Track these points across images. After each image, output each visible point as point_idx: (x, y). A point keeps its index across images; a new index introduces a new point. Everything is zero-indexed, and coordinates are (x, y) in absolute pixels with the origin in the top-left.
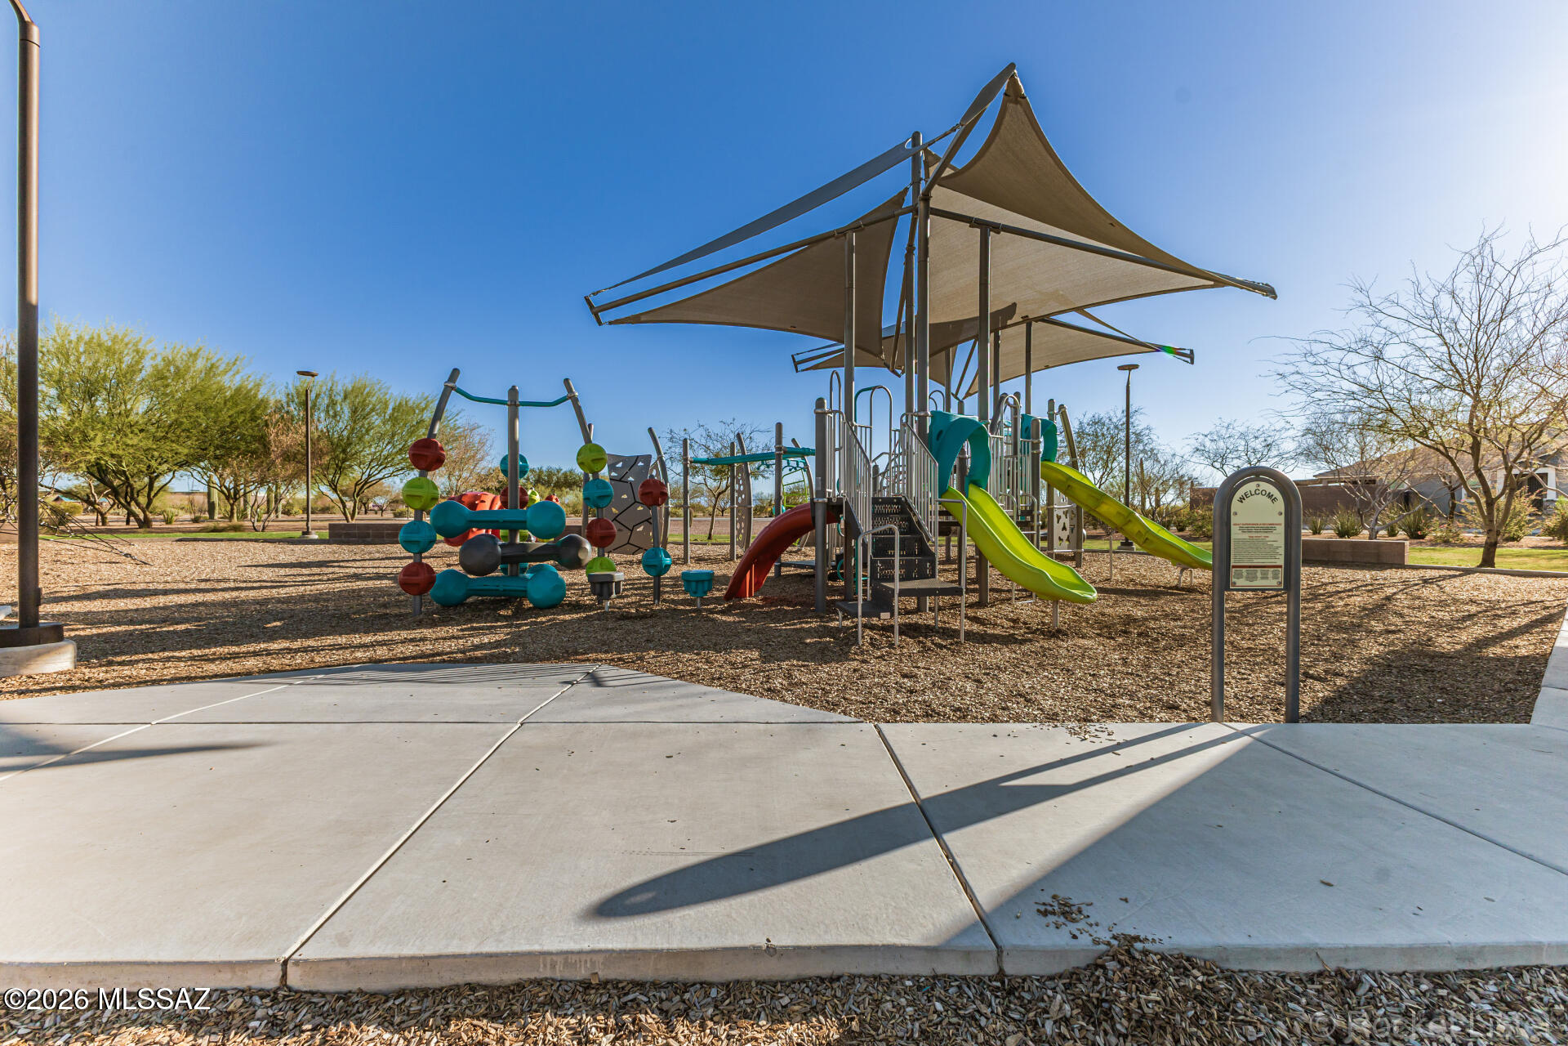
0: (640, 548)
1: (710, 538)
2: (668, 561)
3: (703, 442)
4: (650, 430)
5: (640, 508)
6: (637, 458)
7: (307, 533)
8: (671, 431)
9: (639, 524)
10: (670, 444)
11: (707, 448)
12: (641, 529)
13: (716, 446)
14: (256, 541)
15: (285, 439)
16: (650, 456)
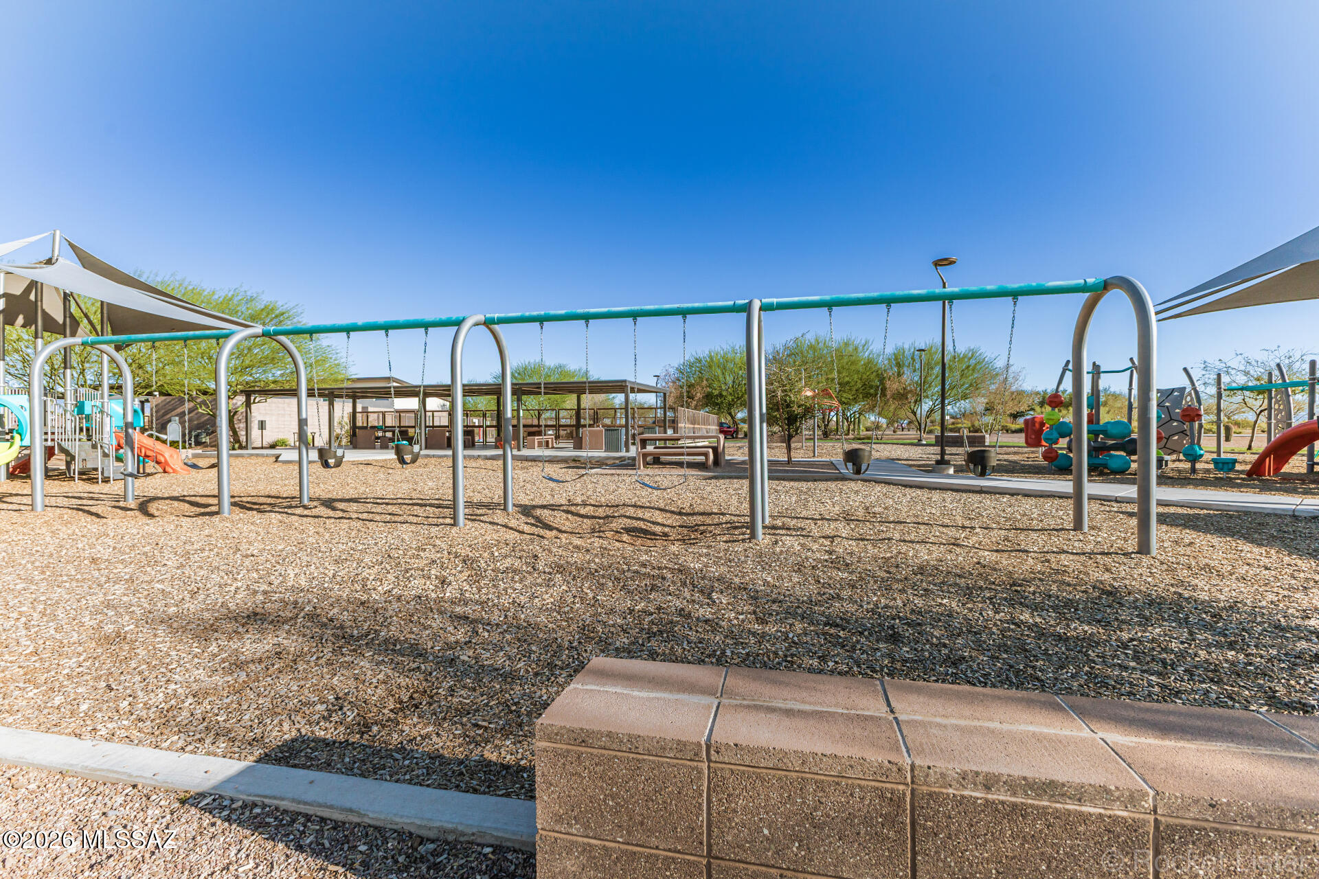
0: (1174, 451)
1: (1250, 448)
2: (1202, 452)
3: (1242, 368)
4: (1185, 370)
5: (1175, 424)
6: (1173, 390)
7: (920, 440)
8: (1205, 362)
9: (1174, 435)
10: (1204, 372)
11: (1246, 373)
12: (1176, 438)
13: (1257, 371)
14: (897, 444)
15: (893, 386)
16: (1185, 388)
